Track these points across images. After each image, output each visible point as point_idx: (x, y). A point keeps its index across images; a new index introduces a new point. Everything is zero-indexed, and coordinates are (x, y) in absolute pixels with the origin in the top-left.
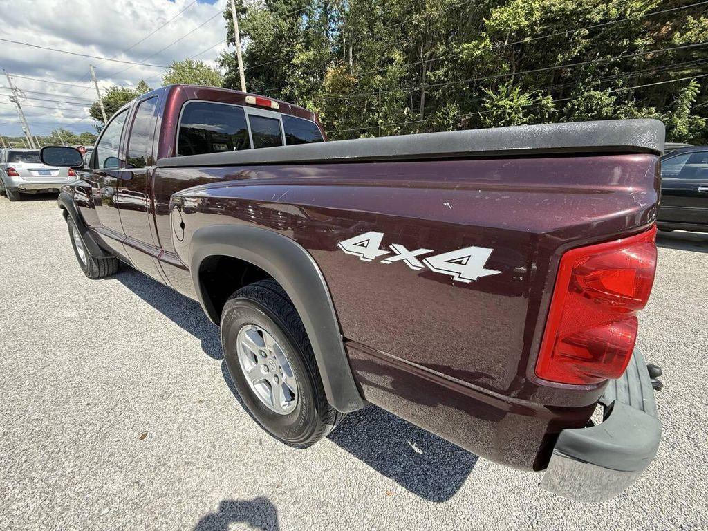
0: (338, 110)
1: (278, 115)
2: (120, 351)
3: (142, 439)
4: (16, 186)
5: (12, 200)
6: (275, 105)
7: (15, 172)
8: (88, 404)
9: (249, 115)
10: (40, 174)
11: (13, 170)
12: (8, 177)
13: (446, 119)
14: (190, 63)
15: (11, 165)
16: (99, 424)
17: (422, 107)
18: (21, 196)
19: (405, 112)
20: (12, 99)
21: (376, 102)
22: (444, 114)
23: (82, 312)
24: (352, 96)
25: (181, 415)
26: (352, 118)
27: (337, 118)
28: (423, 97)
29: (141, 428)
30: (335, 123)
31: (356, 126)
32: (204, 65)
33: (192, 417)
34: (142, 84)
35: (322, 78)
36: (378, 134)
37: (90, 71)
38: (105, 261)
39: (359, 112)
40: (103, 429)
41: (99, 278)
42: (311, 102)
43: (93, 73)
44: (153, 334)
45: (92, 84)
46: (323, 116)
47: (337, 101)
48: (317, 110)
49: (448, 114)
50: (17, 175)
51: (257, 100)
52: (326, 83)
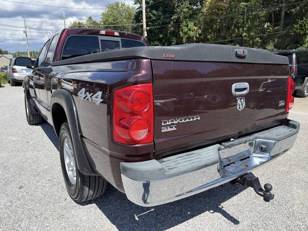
0: (211, 28)
1: (119, 39)
2: (27, 156)
3: (20, 188)
4: (15, 78)
5: (12, 85)
6: (116, 34)
7: (16, 71)
8: (6, 173)
9: (101, 40)
10: (26, 71)
11: (15, 69)
12: (12, 73)
13: (303, 30)
14: (117, 4)
15: (15, 67)
16: (7, 180)
17: (282, 22)
18: (16, 83)
19: (265, 26)
20: (24, 32)
21: (241, 21)
22: (301, 26)
23: (20, 138)
24: (222, 17)
25: (39, 184)
26: (222, 33)
27: (210, 33)
28: (283, 13)
29: (21, 184)
30: (209, 37)
31: (225, 38)
32: (125, 5)
33: (43, 185)
34: (90, 18)
35: (202, 6)
36: (242, 43)
37: (63, 14)
38: (37, 115)
39: (229, 28)
40: (8, 182)
41: (33, 125)
42: (192, 23)
43: (64, 15)
44: (44, 152)
45: (63, 21)
46: (200, 32)
47: (212, 21)
48: (196, 28)
49: (305, 25)
50: (16, 72)
51: (106, 32)
52: (204, 10)
